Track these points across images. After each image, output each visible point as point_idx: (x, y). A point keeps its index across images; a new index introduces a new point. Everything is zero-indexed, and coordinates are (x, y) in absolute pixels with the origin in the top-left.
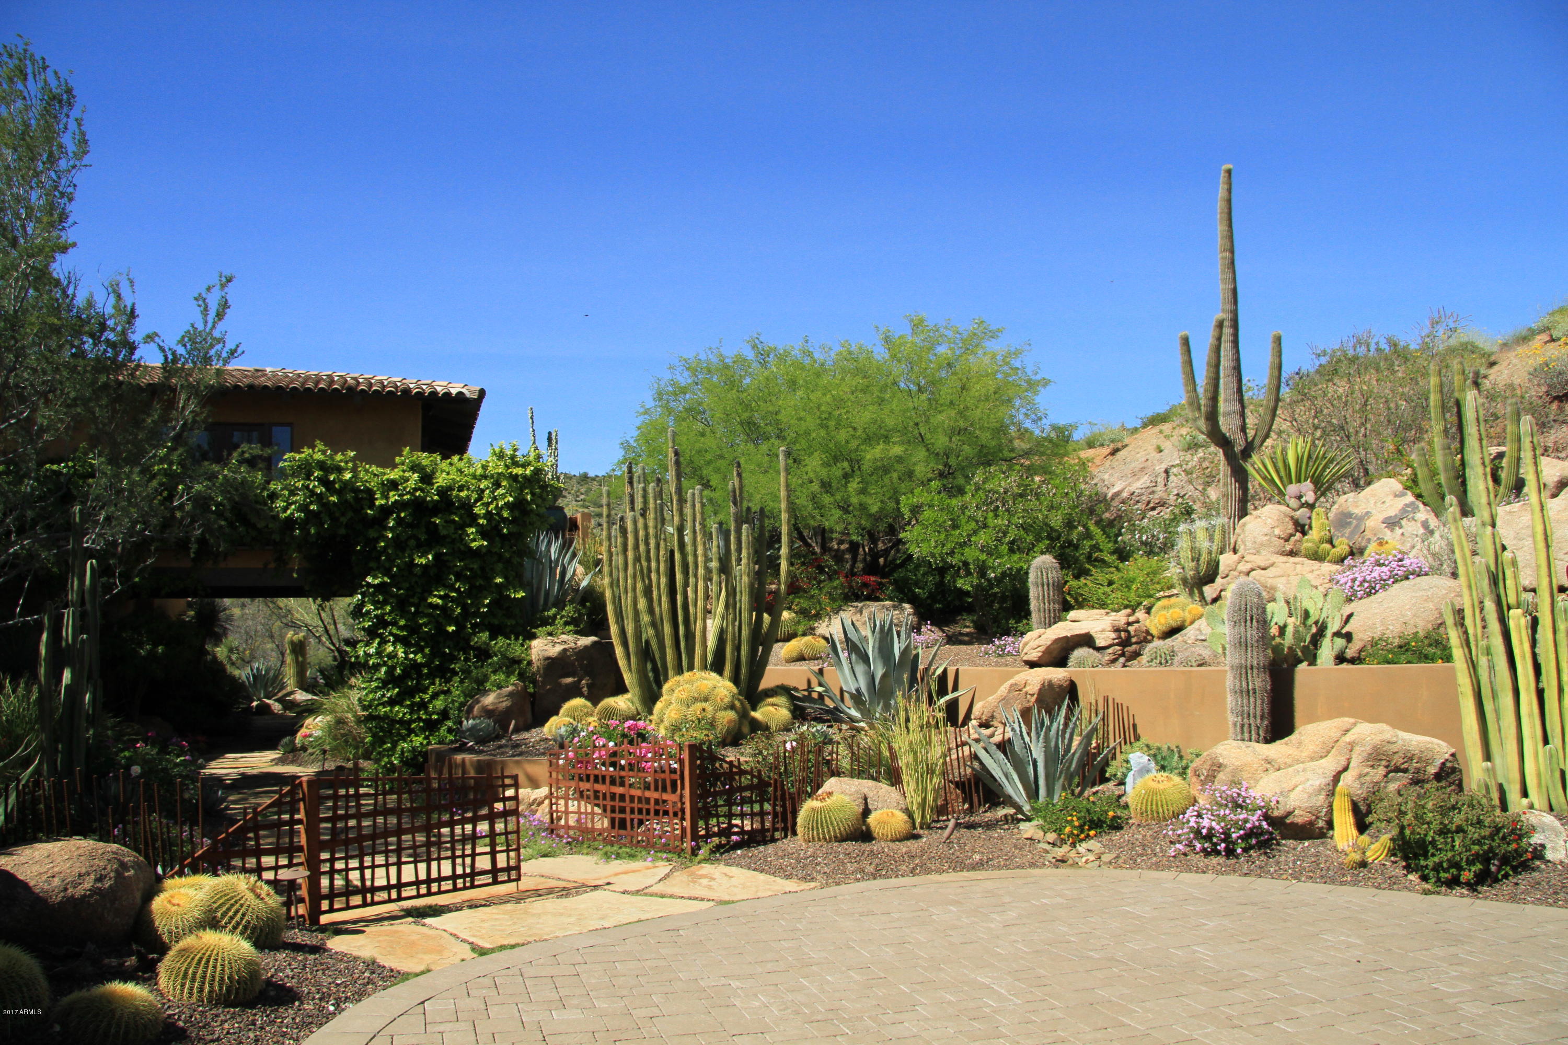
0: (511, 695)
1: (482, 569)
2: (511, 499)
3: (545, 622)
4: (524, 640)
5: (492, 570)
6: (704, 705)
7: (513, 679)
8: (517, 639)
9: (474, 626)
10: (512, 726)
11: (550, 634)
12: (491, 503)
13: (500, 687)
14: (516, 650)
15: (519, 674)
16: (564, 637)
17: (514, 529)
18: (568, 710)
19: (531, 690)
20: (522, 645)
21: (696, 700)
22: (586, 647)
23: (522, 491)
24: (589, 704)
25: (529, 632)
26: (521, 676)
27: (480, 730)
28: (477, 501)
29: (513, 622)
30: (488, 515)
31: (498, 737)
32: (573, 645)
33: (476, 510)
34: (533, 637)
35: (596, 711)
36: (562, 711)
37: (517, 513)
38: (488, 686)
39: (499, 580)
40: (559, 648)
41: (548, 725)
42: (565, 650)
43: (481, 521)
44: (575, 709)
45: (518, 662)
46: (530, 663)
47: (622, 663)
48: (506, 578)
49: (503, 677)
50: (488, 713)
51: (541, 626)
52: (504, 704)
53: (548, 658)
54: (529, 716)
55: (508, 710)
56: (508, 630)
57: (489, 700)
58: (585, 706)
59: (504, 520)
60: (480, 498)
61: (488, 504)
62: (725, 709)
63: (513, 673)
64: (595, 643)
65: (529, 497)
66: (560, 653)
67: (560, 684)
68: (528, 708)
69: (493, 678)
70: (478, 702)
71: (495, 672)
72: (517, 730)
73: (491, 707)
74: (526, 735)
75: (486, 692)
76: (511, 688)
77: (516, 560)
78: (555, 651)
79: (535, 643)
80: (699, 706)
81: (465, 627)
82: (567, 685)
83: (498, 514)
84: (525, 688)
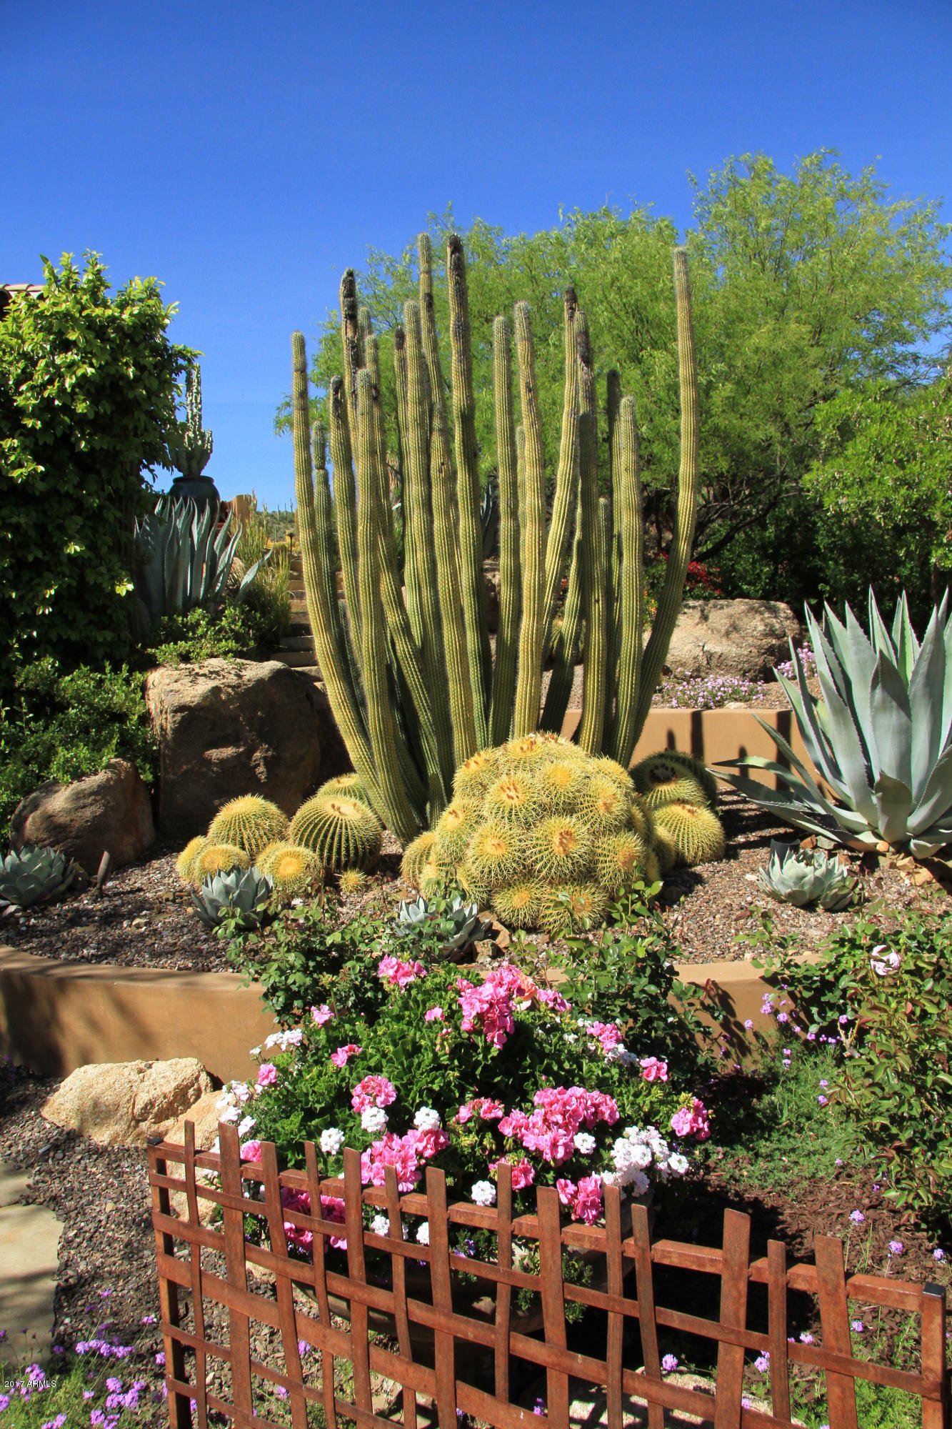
0: (101, 790)
1: (41, 528)
2: (90, 371)
3: (176, 635)
4: (131, 671)
5: (61, 528)
6: (567, 822)
7: (109, 757)
8: (116, 669)
9: (27, 646)
10: (103, 865)
11: (185, 658)
12: (51, 382)
13: (78, 775)
14: (117, 694)
15: (122, 743)
16: (215, 663)
17: (100, 442)
18: (228, 825)
19: (147, 777)
20: (127, 682)
21: (545, 810)
22: (260, 682)
23: (116, 360)
24: (272, 808)
25: (141, 653)
26: (126, 746)
27: (30, 878)
28: (19, 383)
29: (109, 635)
30: (45, 407)
31: (75, 890)
32: (232, 679)
33: (20, 401)
34: (152, 664)
35: (292, 824)
36: (215, 826)
37: (106, 408)
38: (54, 771)
39: (74, 548)
40: (204, 686)
41: (184, 855)
42: (216, 691)
43: (29, 423)
44: (243, 821)
45: (122, 717)
46: (145, 719)
47: (341, 716)
48: (92, 547)
49: (84, 752)
50: (56, 830)
51: (167, 641)
52: (88, 813)
53: (181, 708)
54: (147, 826)
55: (97, 827)
56: (100, 653)
57: (59, 802)
58: (265, 815)
59: (81, 421)
60: (26, 376)
61: (44, 386)
62: (617, 830)
63: (106, 743)
64: (277, 674)
65: (131, 372)
66: (205, 698)
67: (209, 762)
68: (144, 814)
69: (62, 754)
70: (35, 805)
71: (68, 743)
72: (119, 867)
73: (62, 820)
74: (137, 878)
75: (51, 788)
76: (102, 777)
77: (112, 514)
78: (194, 692)
79: (154, 677)
80: (558, 824)
81: (9, 648)
82: (222, 762)
83: (67, 409)
84: (136, 771)
